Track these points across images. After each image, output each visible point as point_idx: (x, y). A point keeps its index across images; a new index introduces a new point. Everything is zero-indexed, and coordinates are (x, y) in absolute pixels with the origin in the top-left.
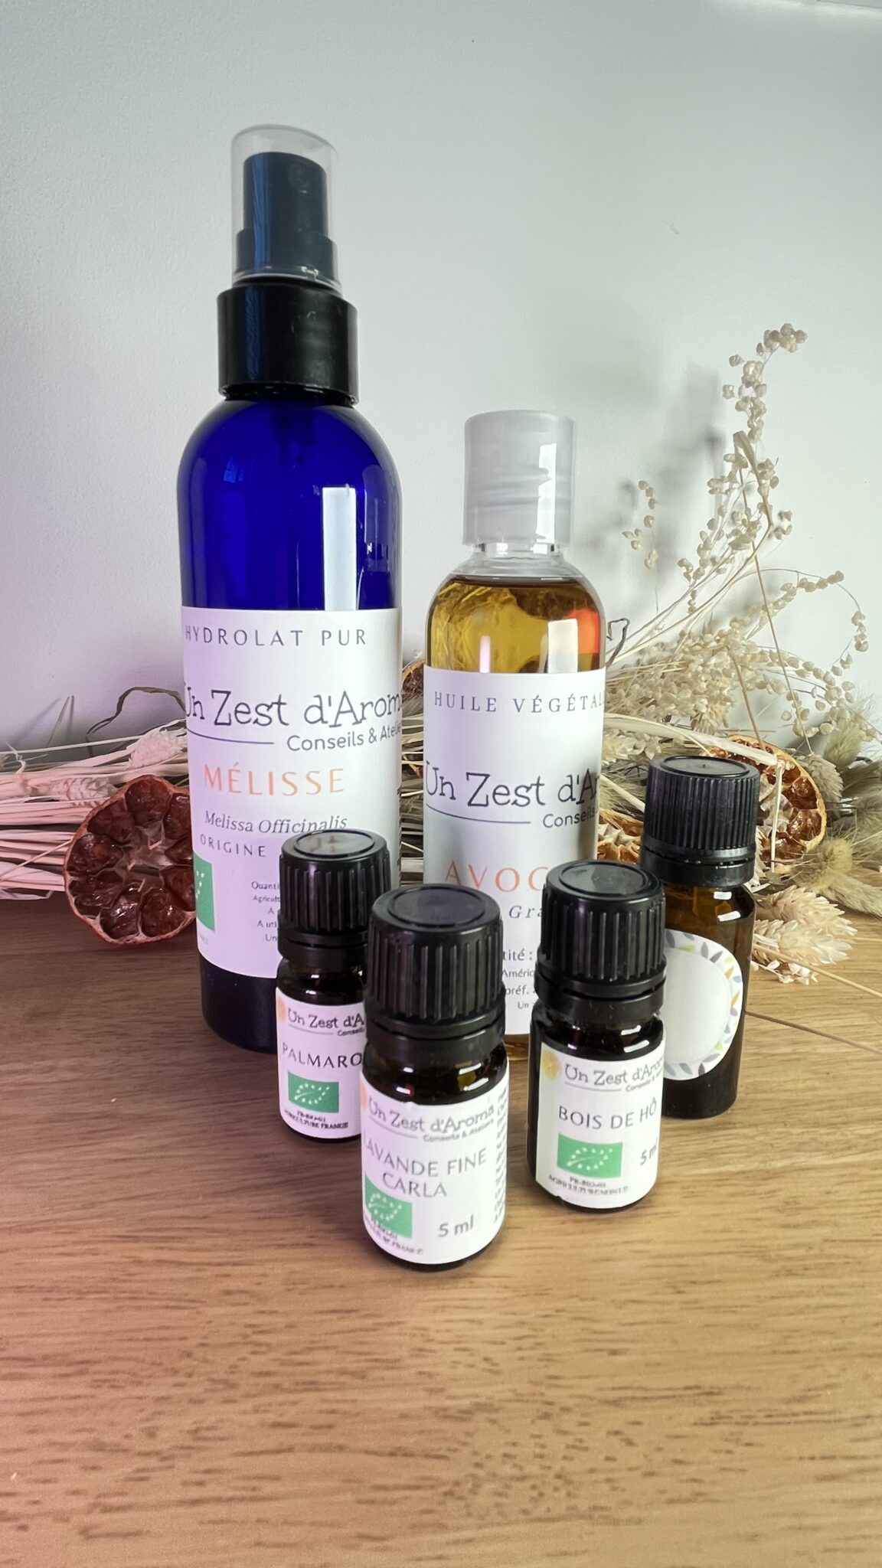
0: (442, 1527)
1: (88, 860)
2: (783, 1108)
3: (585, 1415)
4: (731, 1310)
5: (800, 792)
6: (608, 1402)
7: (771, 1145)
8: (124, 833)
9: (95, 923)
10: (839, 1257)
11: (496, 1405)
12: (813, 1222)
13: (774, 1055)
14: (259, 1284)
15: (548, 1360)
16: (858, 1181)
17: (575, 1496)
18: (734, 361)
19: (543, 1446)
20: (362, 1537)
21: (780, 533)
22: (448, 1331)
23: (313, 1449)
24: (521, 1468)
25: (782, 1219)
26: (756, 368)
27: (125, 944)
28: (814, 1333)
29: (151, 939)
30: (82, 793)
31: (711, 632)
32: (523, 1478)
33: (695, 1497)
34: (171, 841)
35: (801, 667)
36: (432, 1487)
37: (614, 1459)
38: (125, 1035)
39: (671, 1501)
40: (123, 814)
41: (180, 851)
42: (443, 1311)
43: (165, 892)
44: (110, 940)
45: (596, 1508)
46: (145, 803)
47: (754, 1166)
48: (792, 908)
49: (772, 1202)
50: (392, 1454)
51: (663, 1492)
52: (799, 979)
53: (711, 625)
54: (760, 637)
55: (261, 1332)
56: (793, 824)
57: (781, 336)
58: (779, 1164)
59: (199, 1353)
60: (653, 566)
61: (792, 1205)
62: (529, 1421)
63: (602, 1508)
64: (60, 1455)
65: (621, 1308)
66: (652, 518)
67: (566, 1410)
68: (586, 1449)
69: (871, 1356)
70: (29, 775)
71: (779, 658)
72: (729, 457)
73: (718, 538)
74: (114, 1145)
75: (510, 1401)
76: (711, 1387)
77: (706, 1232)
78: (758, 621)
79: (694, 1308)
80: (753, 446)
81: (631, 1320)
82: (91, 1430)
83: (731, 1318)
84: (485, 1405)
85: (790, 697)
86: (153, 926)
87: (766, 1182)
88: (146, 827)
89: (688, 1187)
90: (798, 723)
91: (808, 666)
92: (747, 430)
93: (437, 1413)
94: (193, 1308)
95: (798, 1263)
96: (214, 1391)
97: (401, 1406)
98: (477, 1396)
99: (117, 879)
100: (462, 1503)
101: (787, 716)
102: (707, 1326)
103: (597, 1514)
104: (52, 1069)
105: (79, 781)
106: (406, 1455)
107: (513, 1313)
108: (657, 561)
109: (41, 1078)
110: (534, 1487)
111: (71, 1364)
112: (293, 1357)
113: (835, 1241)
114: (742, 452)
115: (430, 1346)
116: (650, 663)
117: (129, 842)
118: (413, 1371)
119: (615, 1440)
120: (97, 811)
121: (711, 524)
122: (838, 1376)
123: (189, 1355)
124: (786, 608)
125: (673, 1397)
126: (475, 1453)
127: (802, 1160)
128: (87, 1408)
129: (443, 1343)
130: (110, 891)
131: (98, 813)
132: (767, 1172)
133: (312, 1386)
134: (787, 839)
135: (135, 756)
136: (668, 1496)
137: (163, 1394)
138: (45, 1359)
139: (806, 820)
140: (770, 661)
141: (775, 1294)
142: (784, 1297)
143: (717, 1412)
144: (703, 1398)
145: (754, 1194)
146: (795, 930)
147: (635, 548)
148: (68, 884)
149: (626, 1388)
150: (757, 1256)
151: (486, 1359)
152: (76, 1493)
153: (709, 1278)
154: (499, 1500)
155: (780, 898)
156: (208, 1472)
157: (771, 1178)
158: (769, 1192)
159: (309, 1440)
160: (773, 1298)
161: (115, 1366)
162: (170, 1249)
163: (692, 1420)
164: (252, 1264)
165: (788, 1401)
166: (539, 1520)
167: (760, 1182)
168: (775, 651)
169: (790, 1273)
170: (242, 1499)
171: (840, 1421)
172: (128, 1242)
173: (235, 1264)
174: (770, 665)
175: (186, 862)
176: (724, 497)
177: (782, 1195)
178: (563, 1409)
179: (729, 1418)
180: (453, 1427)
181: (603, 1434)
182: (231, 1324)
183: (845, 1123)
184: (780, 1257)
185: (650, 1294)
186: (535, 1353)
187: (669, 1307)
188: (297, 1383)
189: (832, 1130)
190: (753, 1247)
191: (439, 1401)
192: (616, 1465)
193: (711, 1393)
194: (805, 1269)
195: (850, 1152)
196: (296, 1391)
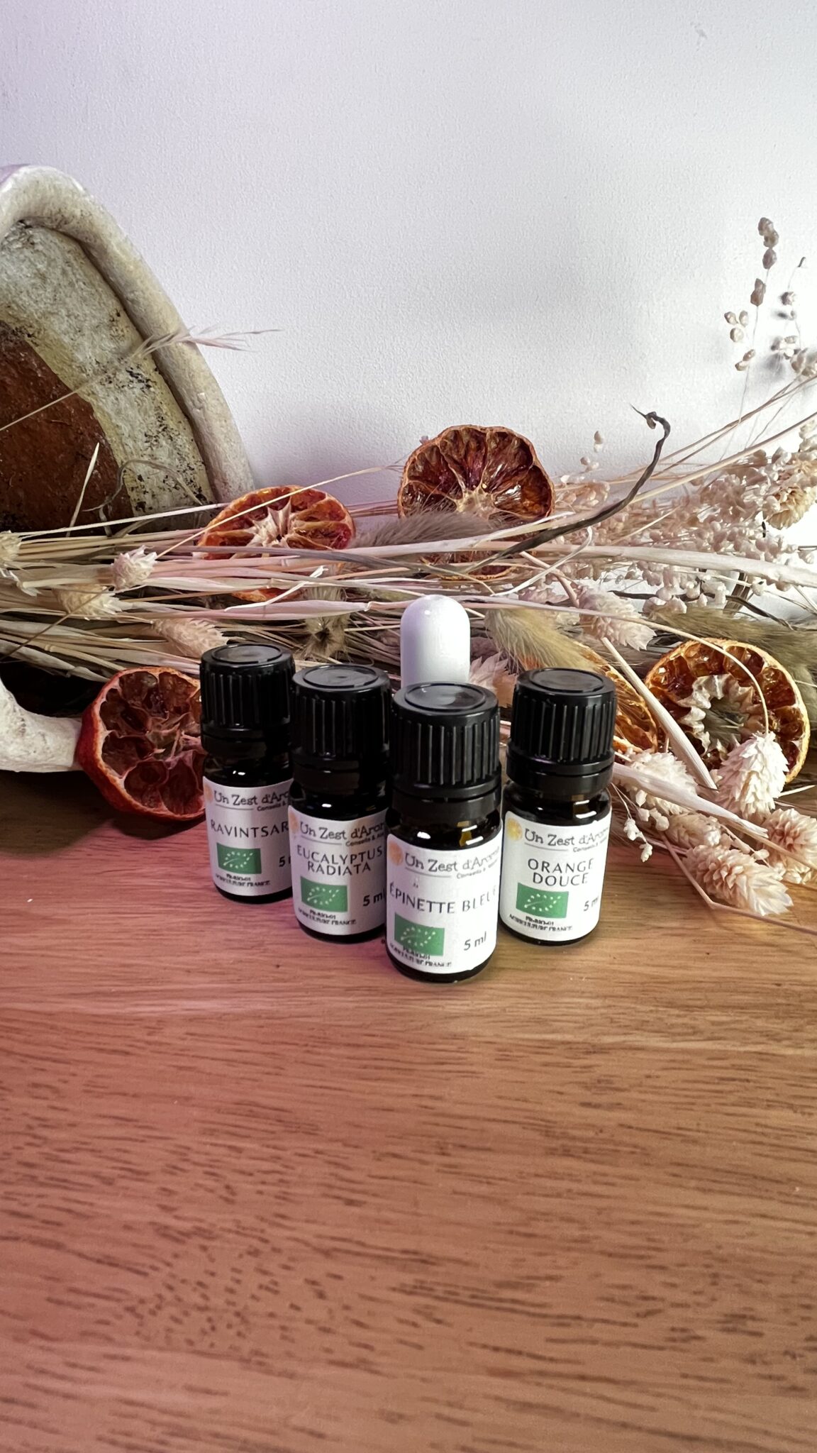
0: (107, 1340)
2: (642, 983)
3: (292, 1259)
4: (489, 1181)
6: (320, 1251)
10: (627, 1145)
11: (215, 1233)
12: (619, 1104)
14: (65, 1082)
15: (284, 1199)
16: (688, 1069)
17: (244, 1337)
19: (238, 1282)
22: (207, 1154)
23: (35, 1242)
24: (207, 1298)
25: (588, 1096)
28: (562, 1219)
32: (205, 1309)
33: (361, 1364)
36: (119, 1300)
37: (298, 1308)
39: (334, 1362)
42: (211, 1135)
45: (258, 1353)
47: (583, 1038)
49: (584, 1077)
50: (99, 1261)
51: (328, 1351)
55: (45, 1126)
58: (609, 1040)
61: (604, 1084)
62: (237, 1254)
63: (262, 1355)
65: (379, 1160)
67: (276, 1250)
68: (276, 1292)
69: (610, 1255)
75: (230, 1231)
76: (430, 1256)
77: (500, 1097)
79: (451, 1173)
81: (382, 1174)
83: (484, 1189)
84: (205, 1231)
87: (588, 1056)
89: (506, 1050)
93: (157, 1230)
95: (579, 1144)
97: (130, 1217)
98: (201, 1221)
100: (136, 1321)
102: (455, 1193)
103: (255, 1359)
106: (111, 1264)
107: (275, 1147)
110: (210, 1320)
112: (61, 1154)
113: (630, 1127)
115: (184, 1165)
118: (155, 1186)
119: (308, 1290)
122: (566, 1268)
125: (387, 1258)
126: (173, 1276)
127: (636, 1039)
129: (196, 1164)
132: (594, 1046)
133: (63, 1183)
136: (332, 1357)
141: (540, 1171)
142: (550, 1177)
143: (422, 1282)
144: (415, 1265)
145: (569, 1067)
149: (344, 1240)
150: (541, 1130)
151: (228, 1187)
153: (480, 1145)
154: (172, 1325)
157: (594, 1052)
158: (585, 1067)
159: (36, 1233)
162: (9, 1039)
163: (392, 1285)
164: (68, 1063)
165: (500, 1285)
166: (200, 1353)
167: (582, 1056)
169: (567, 1153)
171: (545, 1316)
173: (55, 1061)
177: (598, 1072)
178: (274, 1250)
179: (431, 1289)
180: (166, 1247)
181: (300, 1282)
182: (25, 1114)
183: (701, 1008)
184: (565, 1136)
185: (413, 1151)
186: (276, 1189)
187: (426, 1167)
188: (52, 1179)
189: (682, 1013)
190: (542, 1120)
191: (168, 1220)
192: (298, 1315)
193: (427, 1261)
194: (586, 1151)
195: (693, 1038)
196: (49, 1185)
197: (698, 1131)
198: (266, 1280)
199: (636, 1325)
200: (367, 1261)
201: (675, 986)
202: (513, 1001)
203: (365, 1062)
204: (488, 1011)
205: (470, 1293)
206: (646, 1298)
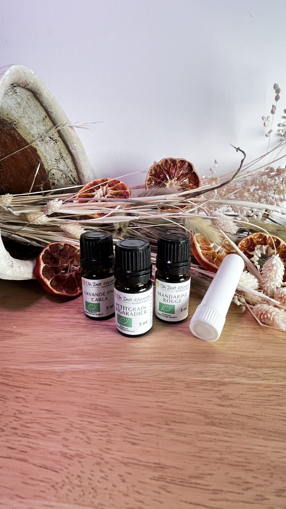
0: (44, 499)
2: (238, 358)
3: (113, 466)
4: (185, 435)
6: (122, 463)
7: (227, 372)
10: (236, 421)
11: (84, 456)
12: (231, 405)
14: (28, 396)
15: (109, 442)
16: (257, 391)
17: (96, 498)
19: (92, 475)
22: (80, 424)
23: (17, 459)
24: (81, 482)
25: (219, 402)
28: (213, 451)
32: (80, 486)
36: (48, 482)
37: (115, 486)
42: (81, 417)
47: (217, 379)
49: (218, 395)
50: (41, 467)
51: (127, 504)
55: (20, 413)
58: (227, 380)
61: (225, 397)
62: (92, 464)
63: (102, 505)
65: (144, 427)
68: (107, 480)
69: (232, 465)
75: (89, 455)
76: (164, 465)
77: (187, 402)
79: (171, 432)
81: (145, 432)
83: (183, 438)
84: (80, 455)
89: (189, 384)
93: (62, 454)
94: (4, 401)
95: (218, 421)
97: (52, 449)
98: (78, 451)
100: (55, 491)
102: (172, 440)
106: (45, 468)
107: (105, 422)
110: (82, 491)
112: (26, 424)
113: (236, 414)
115: (73, 429)
118: (61, 437)
119: (118, 479)
122: (215, 470)
125: (147, 466)
126: (68, 473)
127: (237, 380)
129: (76, 428)
132: (221, 382)
133: (27, 436)
141: (204, 432)
142: (207, 434)
143: (161, 476)
145: (212, 390)
149: (131, 459)
150: (203, 415)
151: (88, 437)
153: (181, 421)
154: (68, 493)
157: (221, 385)
158: (218, 391)
159: (17, 456)
160: (203, 433)
162: (7, 379)
163: (150, 477)
164: (29, 389)
165: (191, 477)
166: (79, 504)
167: (217, 386)
169: (213, 424)
171: (208, 490)
173: (24, 388)
177: (224, 393)
178: (106, 462)
179: (165, 479)
180: (65, 461)
181: (116, 475)
182: (13, 409)
183: (260, 367)
184: (212, 417)
185: (157, 423)
186: (105, 439)
187: (161, 430)
188: (23, 434)
189: (253, 369)
190: (204, 411)
191: (65, 450)
192: (115, 488)
193: (162, 467)
194: (220, 424)
195: (258, 379)
196: (22, 436)
197: (262, 416)
198: (103, 475)
199: (243, 494)
200: (141, 467)
201: (250, 359)
202: (192, 365)
203: (137, 389)
204: (182, 369)
205: (179, 480)
206: (247, 483)
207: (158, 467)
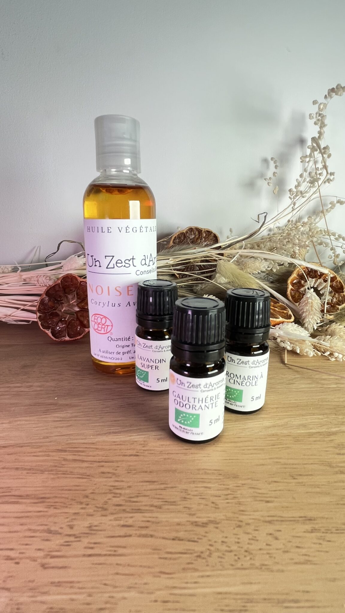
0: (196, 570)
1: (46, 307)
2: (334, 408)
3: (256, 527)
4: (318, 486)
5: (337, 286)
6: (266, 522)
7: (330, 422)
8: (60, 297)
9: (49, 332)
11: (218, 521)
13: (329, 388)
14: (116, 470)
15: (239, 504)
17: (254, 559)
18: (315, 102)
19: (239, 538)
20: (162, 572)
21: (329, 180)
22: (196, 491)
23: (140, 536)
24: (229, 547)
25: (337, 451)
26: (324, 106)
27: (61, 341)
29: (71, 339)
30: (43, 281)
31: (299, 222)
32: (231, 551)
33: (306, 562)
34: (79, 300)
35: (337, 237)
36: (191, 553)
37: (270, 545)
38: (61, 374)
39: (296, 563)
40: (60, 289)
41: (83, 304)
42: (193, 483)
43: (77, 320)
44: (55, 339)
45: (263, 565)
46: (69, 285)
47: (324, 430)
48: (334, 332)
49: (332, 444)
50: (173, 539)
51: (292, 559)
52: (337, 359)
53: (300, 219)
54: (320, 224)
55: (117, 489)
56: (334, 299)
57: (336, 90)
58: (334, 430)
59: (91, 496)
60: (276, 193)
61: (341, 446)
62: (232, 528)
63: (266, 565)
64: (33, 534)
65: (270, 484)
66: (277, 173)
67: (248, 524)
68: (257, 540)
70: (22, 273)
71: (328, 233)
72: (309, 147)
73: (304, 182)
74: (56, 415)
75: (224, 520)
76: (312, 517)
77: (304, 455)
78: (319, 218)
79: (302, 485)
80: (320, 142)
81: (274, 489)
82: (46, 525)
83: (318, 490)
84: (213, 521)
85: (332, 249)
86: (72, 334)
87: (329, 436)
88: (69, 295)
89: (296, 438)
90: (335, 259)
91: (340, 236)
92: (317, 135)
93: (192, 523)
94: (89, 478)
96: (98, 511)
97: (177, 520)
98: (209, 517)
99: (57, 315)
100: (204, 561)
101: (331, 257)
102: (307, 493)
103: (264, 567)
104: (31, 386)
105: (42, 276)
106: (180, 540)
107: (224, 485)
108: (278, 191)
109: (27, 390)
110: (235, 555)
111: (38, 498)
112: (131, 499)
114: (315, 145)
115: (188, 497)
116: (274, 234)
117: (62, 300)
118: (181, 506)
119: (269, 537)
120: (49, 288)
121: (301, 176)
123: (87, 497)
124: (331, 211)
125: (294, 521)
126: (210, 540)
128: (44, 516)
129: (194, 495)
130: (55, 320)
131: (50, 289)
132: (329, 432)
133: (139, 511)
134: (331, 305)
135: (64, 266)
136: (293, 561)
137: (76, 511)
138: (28, 496)
139: (339, 297)
140: (324, 234)
142: (340, 482)
143: (313, 527)
144: (308, 522)
145: (324, 441)
146: (336, 339)
147: (269, 186)
148: (38, 316)
149: (274, 516)
150: (327, 466)
151: (213, 503)
152: (39, 550)
153: (307, 473)
154: (220, 560)
155: (329, 328)
156: (95, 543)
158: (331, 441)
159: (138, 532)
160: (335, 482)
161: (56, 500)
162: (79, 455)
163: (303, 530)
164: (113, 462)
166: (239, 569)
168: (326, 230)
169: (342, 472)
170: (110, 555)
172: (63, 452)
173: (106, 462)
174: (324, 235)
175: (85, 309)
176: (307, 164)
177: (337, 442)
179: (319, 530)
180: (201, 530)
181: (265, 534)
182: (105, 485)
184: (337, 466)
185: (281, 479)
186: (234, 501)
187: (291, 484)
188: (133, 509)
190: (325, 462)
191: (194, 519)
193: (310, 519)
196: (132, 513)
200: (288, 523)
202: (289, 419)
203: (242, 448)
204: (281, 424)
205: (334, 529)
207: (305, 520)
